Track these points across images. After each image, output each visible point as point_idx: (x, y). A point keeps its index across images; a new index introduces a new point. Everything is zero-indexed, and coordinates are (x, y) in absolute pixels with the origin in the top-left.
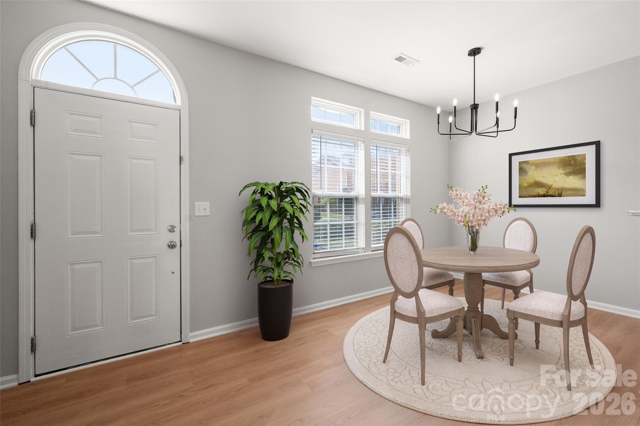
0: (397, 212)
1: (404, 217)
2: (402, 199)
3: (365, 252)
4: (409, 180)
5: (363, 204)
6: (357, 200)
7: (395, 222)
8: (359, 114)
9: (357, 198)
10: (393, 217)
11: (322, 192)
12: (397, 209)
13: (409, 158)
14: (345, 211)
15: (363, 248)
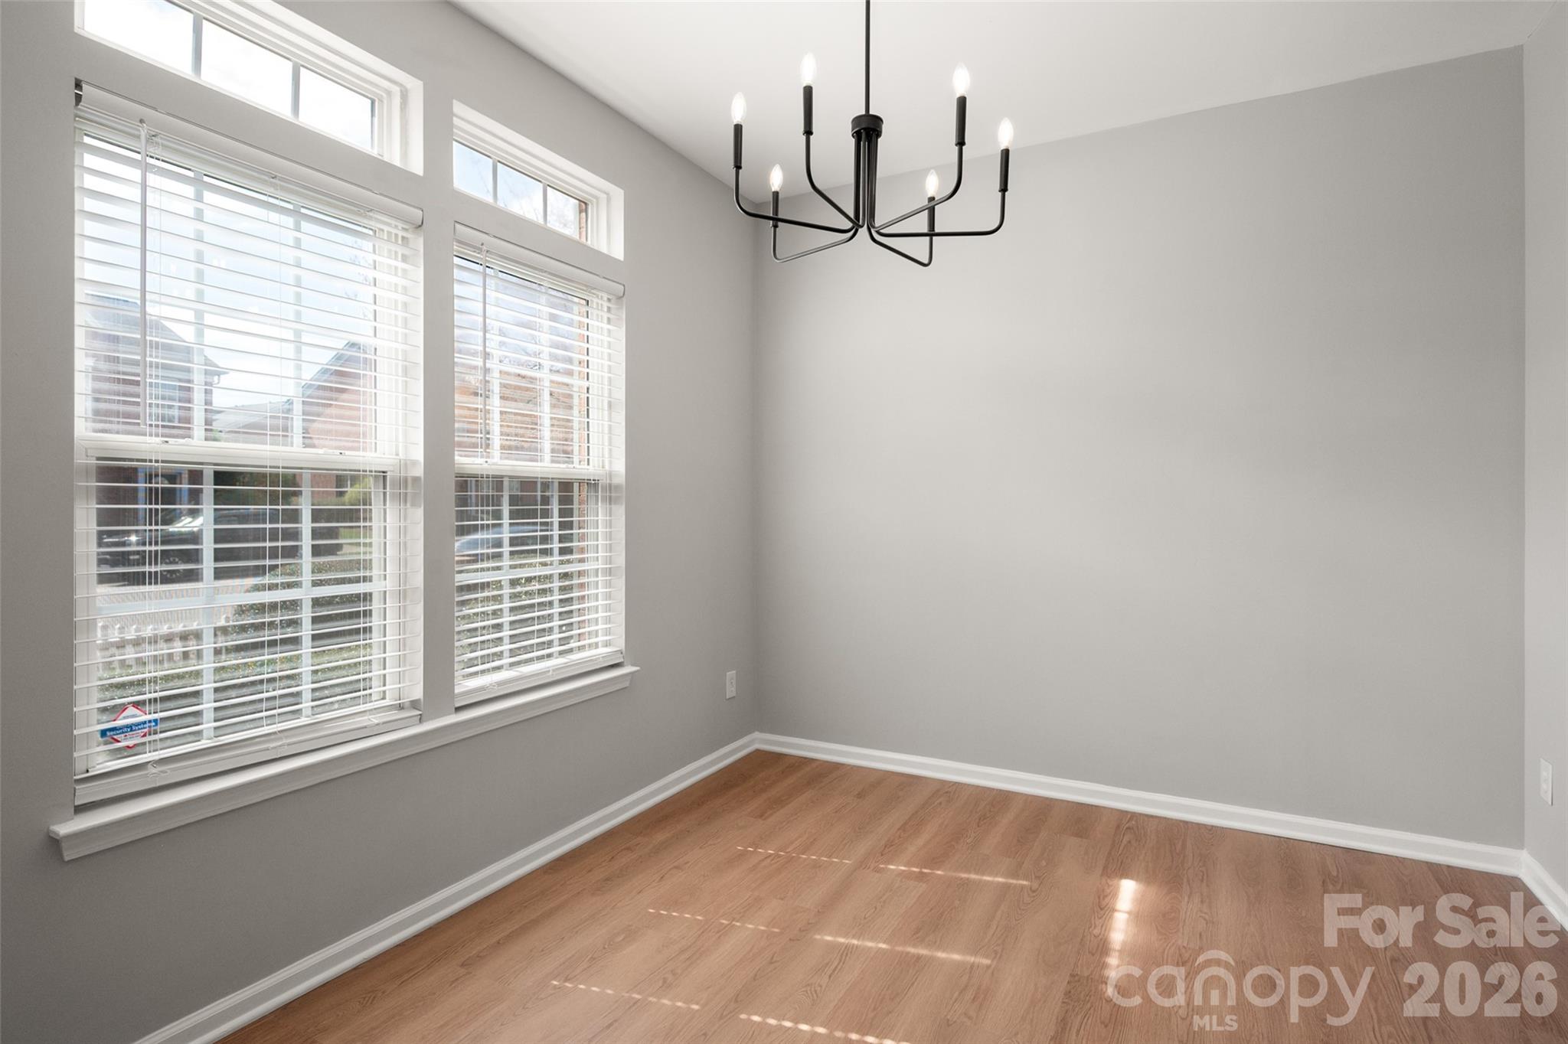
0: (575, 537)
1: (600, 554)
2: (592, 485)
3: (421, 721)
4: (620, 417)
5: (413, 505)
6: (385, 488)
7: (565, 576)
8: (397, 101)
9: (385, 478)
10: (556, 558)
11: (159, 440)
12: (575, 525)
13: (620, 333)
14: (314, 538)
15: (414, 704)
